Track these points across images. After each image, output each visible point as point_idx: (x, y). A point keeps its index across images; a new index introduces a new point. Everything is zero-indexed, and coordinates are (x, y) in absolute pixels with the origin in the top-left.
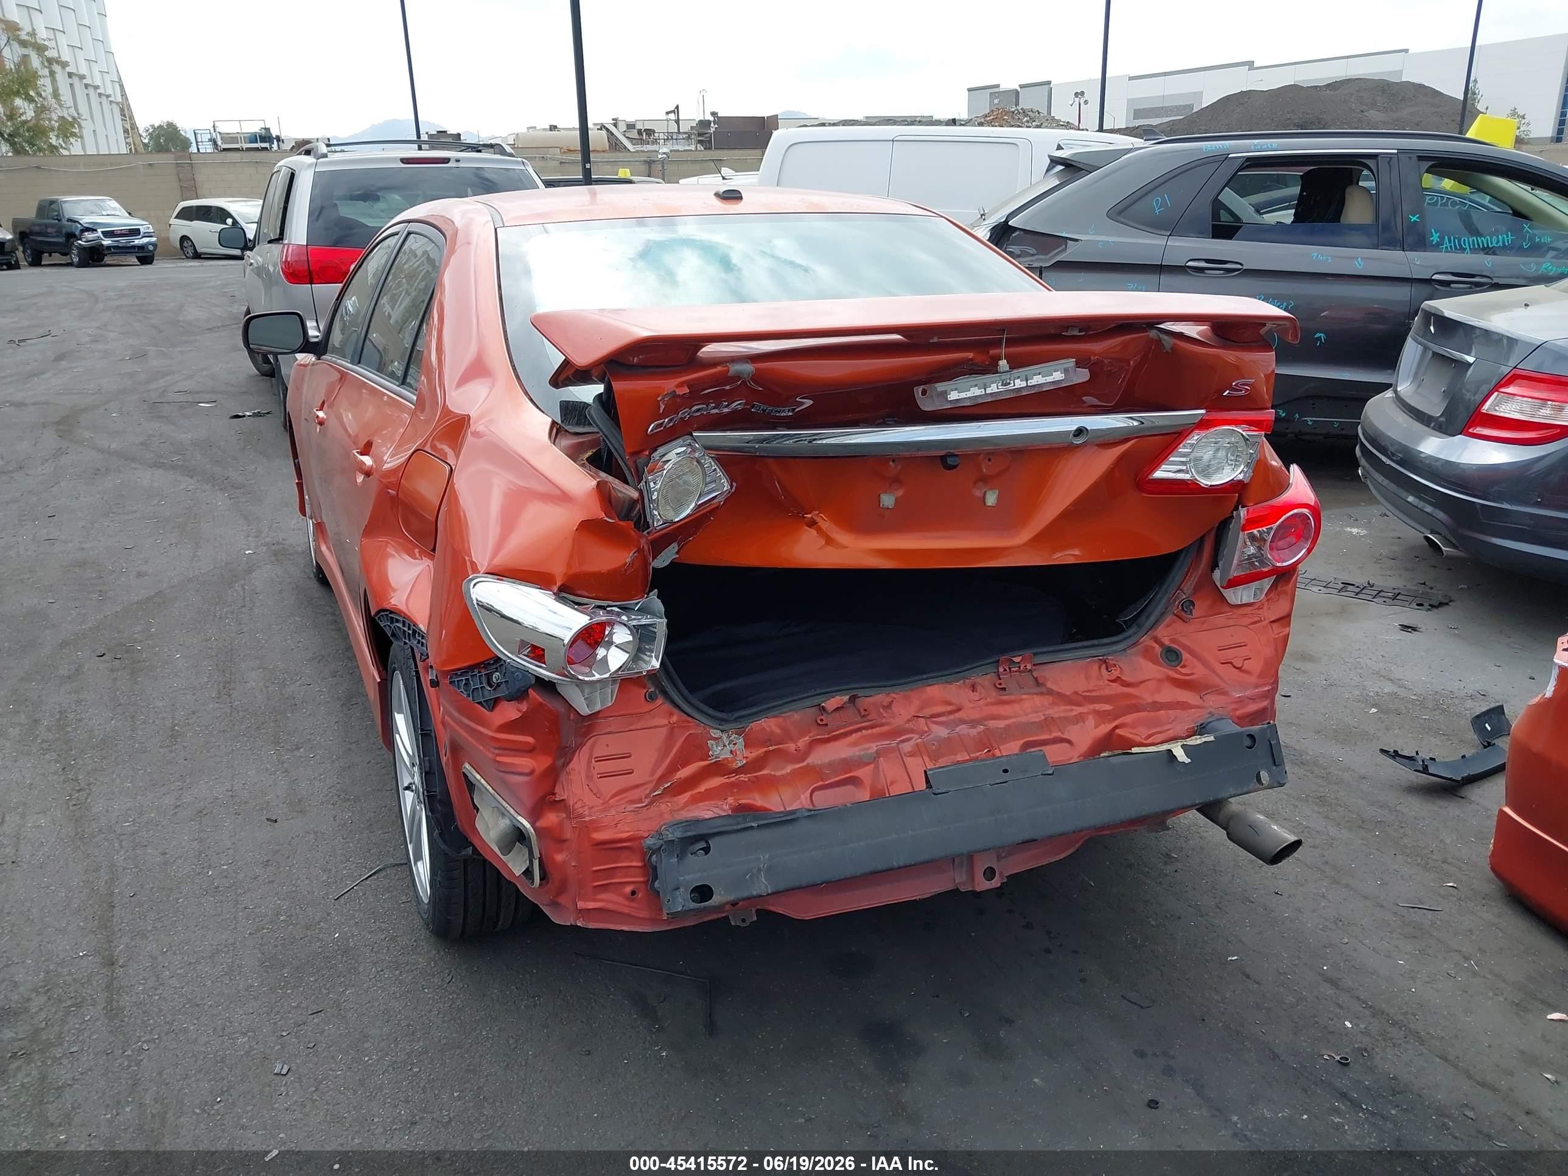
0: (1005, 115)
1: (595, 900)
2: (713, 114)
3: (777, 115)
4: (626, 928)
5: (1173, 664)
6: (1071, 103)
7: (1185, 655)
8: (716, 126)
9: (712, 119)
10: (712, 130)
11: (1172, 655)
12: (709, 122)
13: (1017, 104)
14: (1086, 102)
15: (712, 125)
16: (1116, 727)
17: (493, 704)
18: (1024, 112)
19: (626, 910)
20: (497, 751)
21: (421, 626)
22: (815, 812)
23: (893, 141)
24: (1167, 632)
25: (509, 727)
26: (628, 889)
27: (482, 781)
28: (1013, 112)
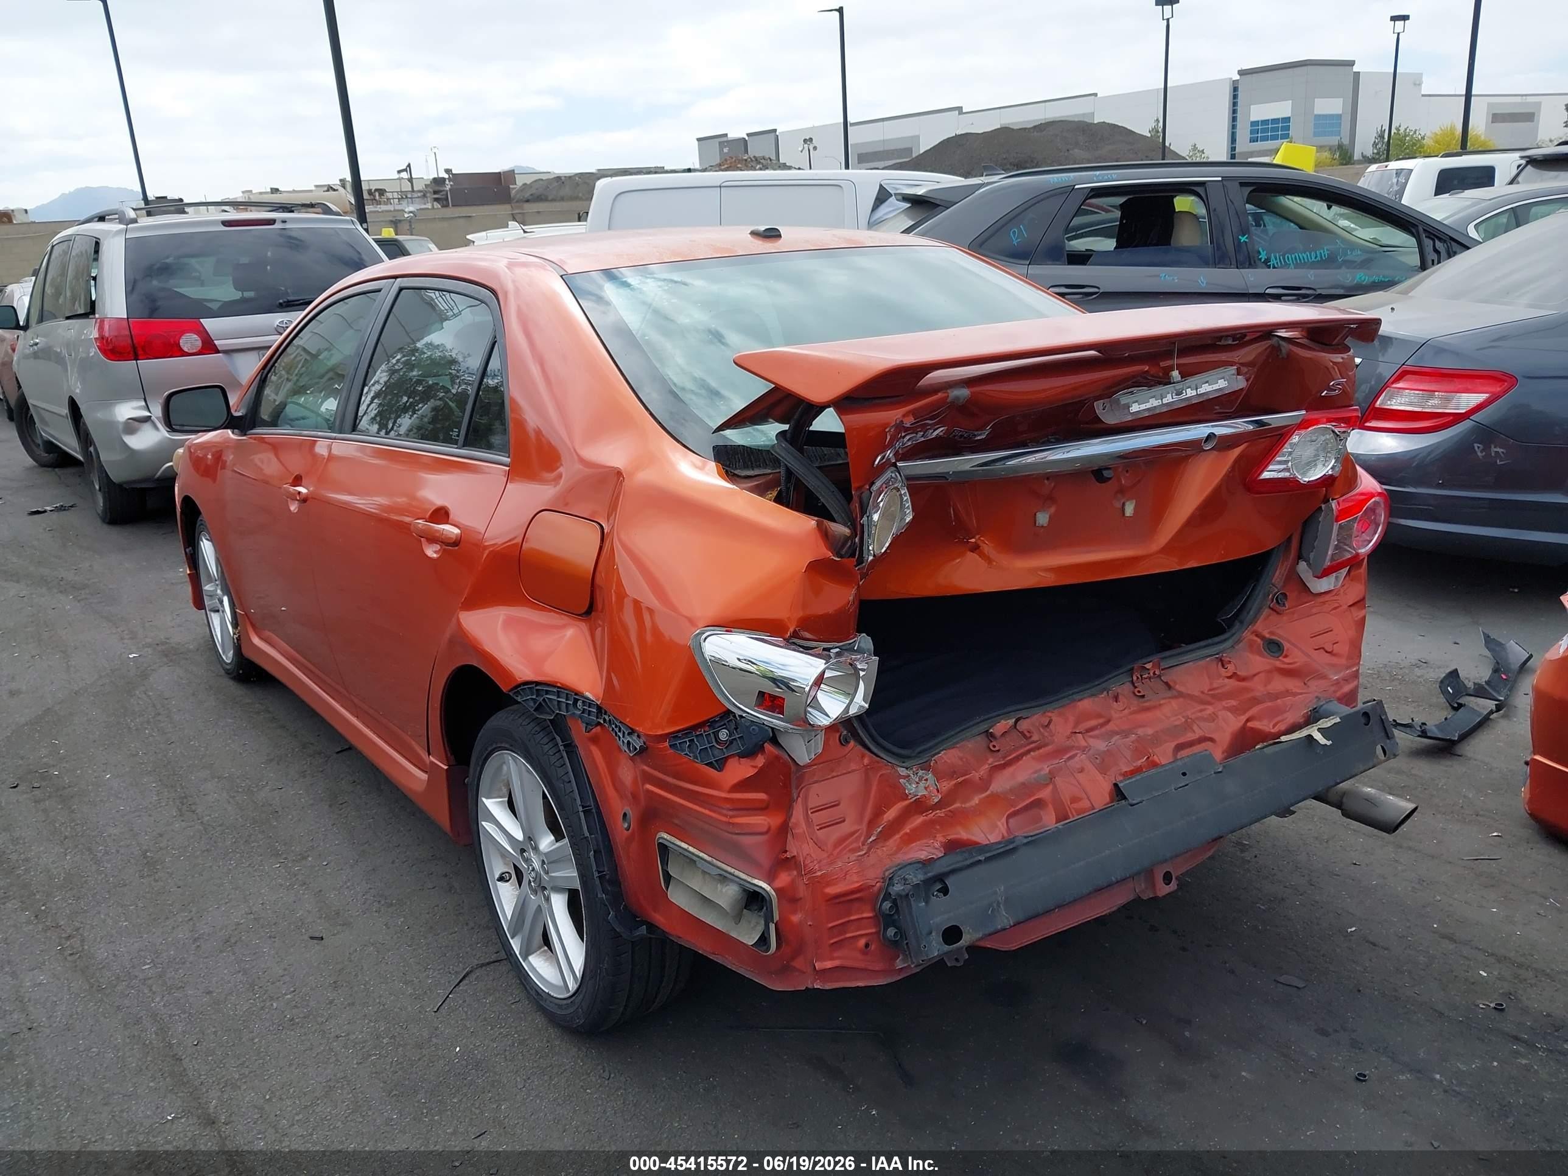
0: (739, 163)
1: (832, 959)
2: (448, 171)
3: (514, 170)
4: (861, 984)
5: (1277, 655)
6: (800, 149)
7: (1286, 645)
8: (451, 183)
9: (446, 176)
10: (448, 188)
11: (1274, 647)
12: (444, 179)
13: (746, 151)
14: (815, 148)
15: (447, 182)
16: (1248, 720)
17: (720, 765)
18: (756, 160)
19: (862, 965)
20: (731, 813)
21: (588, 694)
22: (1033, 838)
23: (720, 187)
24: (1265, 624)
25: (744, 785)
26: (862, 942)
27: (691, 849)
28: (746, 160)
